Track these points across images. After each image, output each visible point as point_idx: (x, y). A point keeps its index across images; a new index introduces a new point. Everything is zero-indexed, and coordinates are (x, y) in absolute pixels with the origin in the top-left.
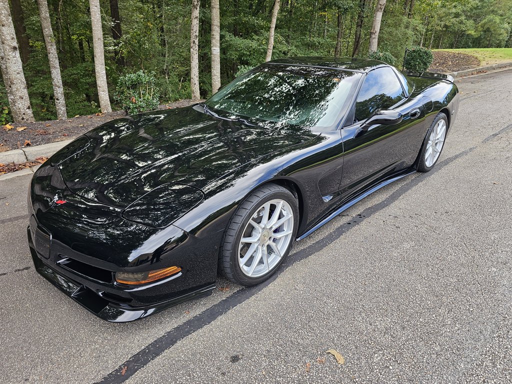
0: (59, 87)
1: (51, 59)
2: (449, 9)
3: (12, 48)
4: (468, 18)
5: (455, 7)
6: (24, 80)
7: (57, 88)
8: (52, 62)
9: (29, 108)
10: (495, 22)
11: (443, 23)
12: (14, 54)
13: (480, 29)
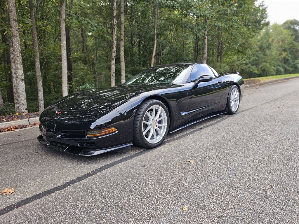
2: (242, 61)
4: (253, 65)
5: (244, 60)
10: (267, 66)
11: (240, 68)
13: (260, 70)
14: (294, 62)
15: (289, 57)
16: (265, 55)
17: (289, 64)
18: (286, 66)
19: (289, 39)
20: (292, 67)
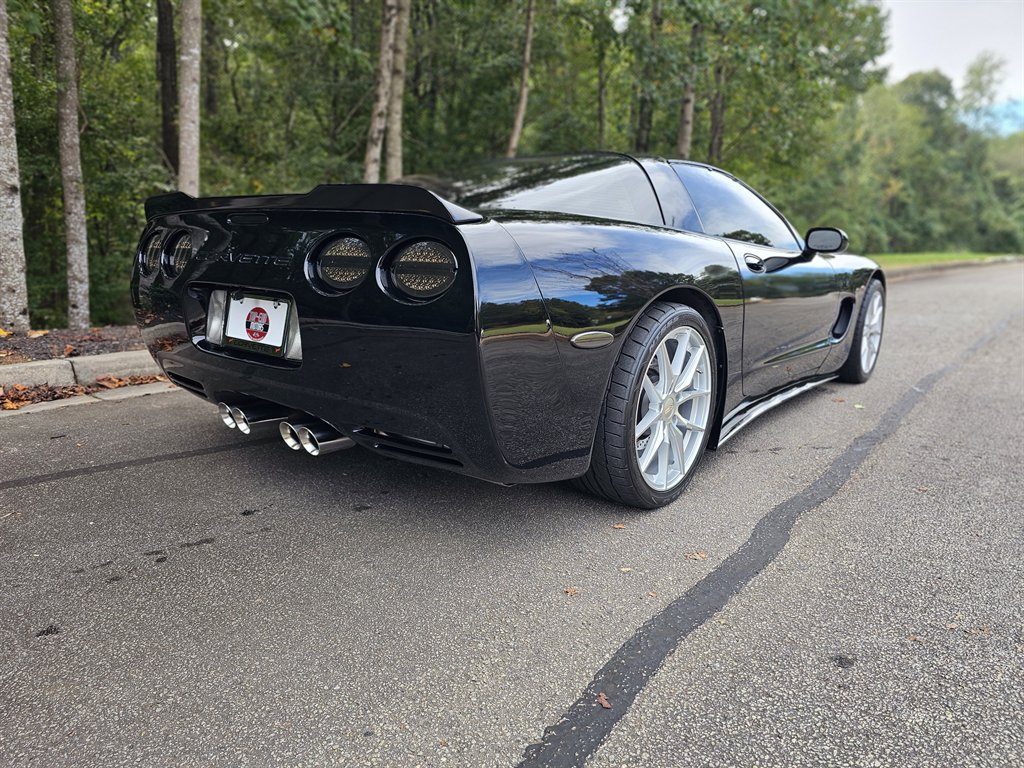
0: (81, 282)
1: (72, 225)
3: (7, 188)
6: (22, 254)
7: (77, 283)
8: (72, 231)
9: (24, 313)
12: (10, 201)
14: (922, 213)
15: (910, 197)
16: (838, 183)
17: (908, 218)
18: (896, 226)
19: (916, 138)
20: (914, 231)
